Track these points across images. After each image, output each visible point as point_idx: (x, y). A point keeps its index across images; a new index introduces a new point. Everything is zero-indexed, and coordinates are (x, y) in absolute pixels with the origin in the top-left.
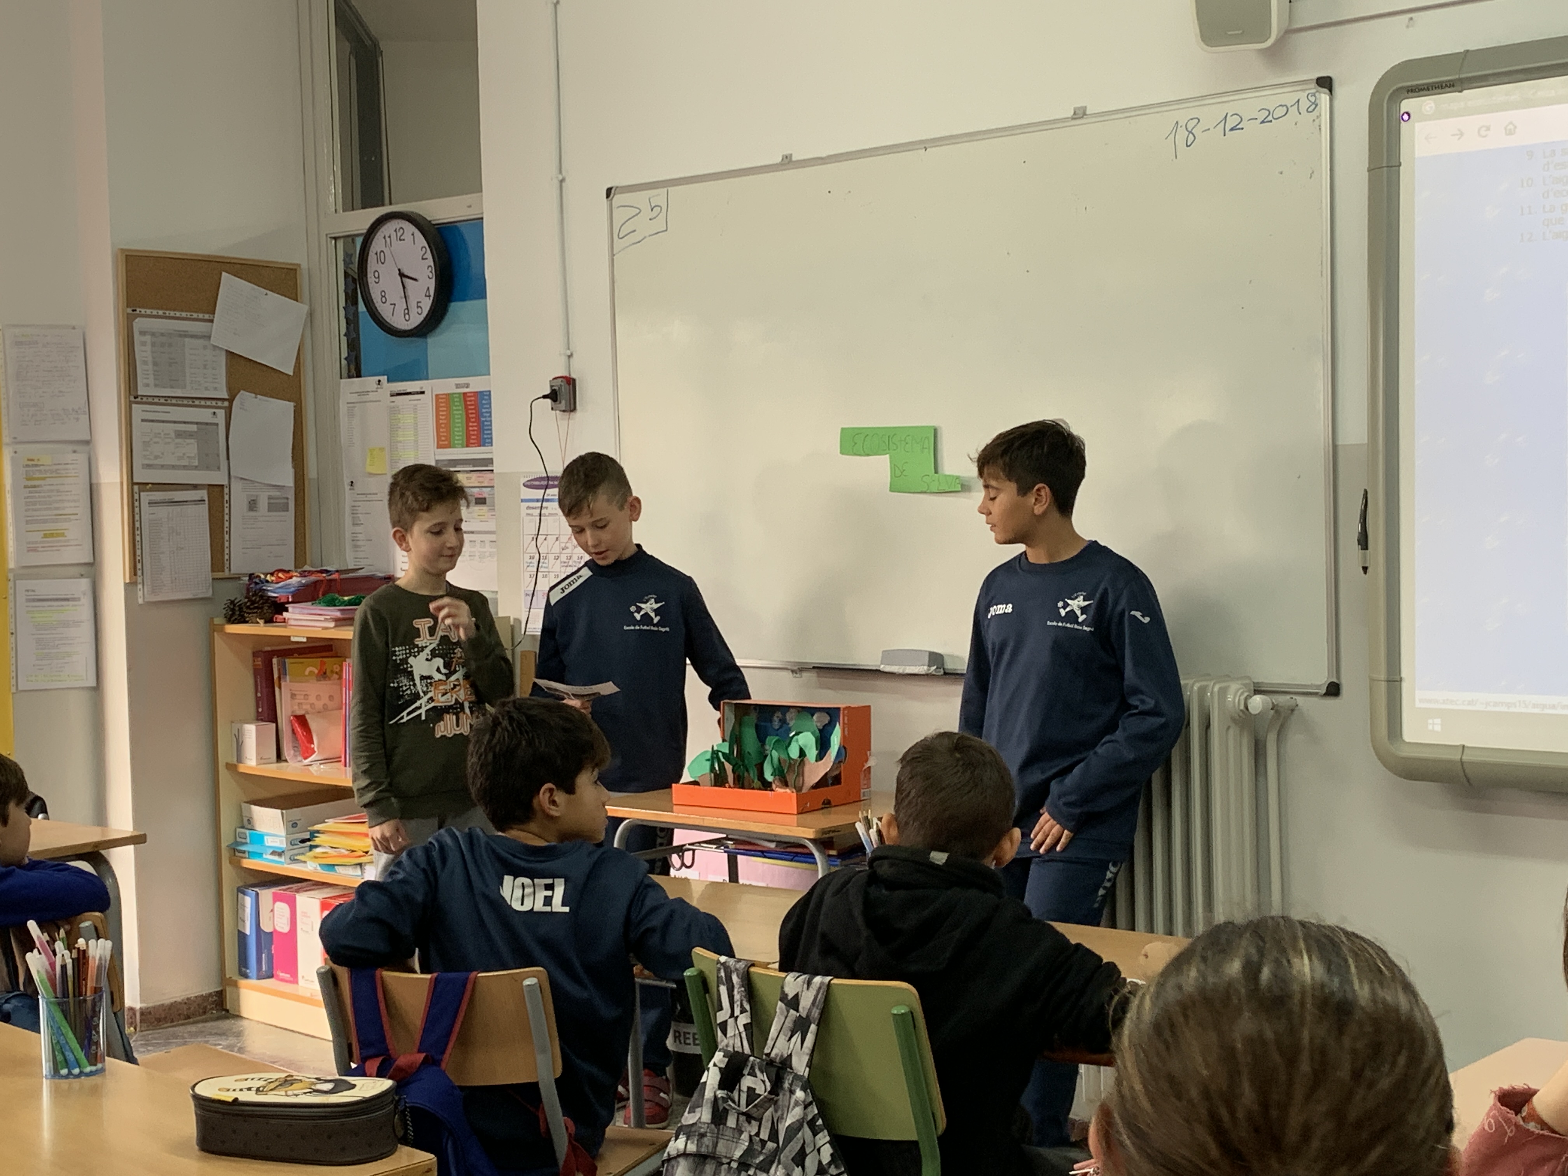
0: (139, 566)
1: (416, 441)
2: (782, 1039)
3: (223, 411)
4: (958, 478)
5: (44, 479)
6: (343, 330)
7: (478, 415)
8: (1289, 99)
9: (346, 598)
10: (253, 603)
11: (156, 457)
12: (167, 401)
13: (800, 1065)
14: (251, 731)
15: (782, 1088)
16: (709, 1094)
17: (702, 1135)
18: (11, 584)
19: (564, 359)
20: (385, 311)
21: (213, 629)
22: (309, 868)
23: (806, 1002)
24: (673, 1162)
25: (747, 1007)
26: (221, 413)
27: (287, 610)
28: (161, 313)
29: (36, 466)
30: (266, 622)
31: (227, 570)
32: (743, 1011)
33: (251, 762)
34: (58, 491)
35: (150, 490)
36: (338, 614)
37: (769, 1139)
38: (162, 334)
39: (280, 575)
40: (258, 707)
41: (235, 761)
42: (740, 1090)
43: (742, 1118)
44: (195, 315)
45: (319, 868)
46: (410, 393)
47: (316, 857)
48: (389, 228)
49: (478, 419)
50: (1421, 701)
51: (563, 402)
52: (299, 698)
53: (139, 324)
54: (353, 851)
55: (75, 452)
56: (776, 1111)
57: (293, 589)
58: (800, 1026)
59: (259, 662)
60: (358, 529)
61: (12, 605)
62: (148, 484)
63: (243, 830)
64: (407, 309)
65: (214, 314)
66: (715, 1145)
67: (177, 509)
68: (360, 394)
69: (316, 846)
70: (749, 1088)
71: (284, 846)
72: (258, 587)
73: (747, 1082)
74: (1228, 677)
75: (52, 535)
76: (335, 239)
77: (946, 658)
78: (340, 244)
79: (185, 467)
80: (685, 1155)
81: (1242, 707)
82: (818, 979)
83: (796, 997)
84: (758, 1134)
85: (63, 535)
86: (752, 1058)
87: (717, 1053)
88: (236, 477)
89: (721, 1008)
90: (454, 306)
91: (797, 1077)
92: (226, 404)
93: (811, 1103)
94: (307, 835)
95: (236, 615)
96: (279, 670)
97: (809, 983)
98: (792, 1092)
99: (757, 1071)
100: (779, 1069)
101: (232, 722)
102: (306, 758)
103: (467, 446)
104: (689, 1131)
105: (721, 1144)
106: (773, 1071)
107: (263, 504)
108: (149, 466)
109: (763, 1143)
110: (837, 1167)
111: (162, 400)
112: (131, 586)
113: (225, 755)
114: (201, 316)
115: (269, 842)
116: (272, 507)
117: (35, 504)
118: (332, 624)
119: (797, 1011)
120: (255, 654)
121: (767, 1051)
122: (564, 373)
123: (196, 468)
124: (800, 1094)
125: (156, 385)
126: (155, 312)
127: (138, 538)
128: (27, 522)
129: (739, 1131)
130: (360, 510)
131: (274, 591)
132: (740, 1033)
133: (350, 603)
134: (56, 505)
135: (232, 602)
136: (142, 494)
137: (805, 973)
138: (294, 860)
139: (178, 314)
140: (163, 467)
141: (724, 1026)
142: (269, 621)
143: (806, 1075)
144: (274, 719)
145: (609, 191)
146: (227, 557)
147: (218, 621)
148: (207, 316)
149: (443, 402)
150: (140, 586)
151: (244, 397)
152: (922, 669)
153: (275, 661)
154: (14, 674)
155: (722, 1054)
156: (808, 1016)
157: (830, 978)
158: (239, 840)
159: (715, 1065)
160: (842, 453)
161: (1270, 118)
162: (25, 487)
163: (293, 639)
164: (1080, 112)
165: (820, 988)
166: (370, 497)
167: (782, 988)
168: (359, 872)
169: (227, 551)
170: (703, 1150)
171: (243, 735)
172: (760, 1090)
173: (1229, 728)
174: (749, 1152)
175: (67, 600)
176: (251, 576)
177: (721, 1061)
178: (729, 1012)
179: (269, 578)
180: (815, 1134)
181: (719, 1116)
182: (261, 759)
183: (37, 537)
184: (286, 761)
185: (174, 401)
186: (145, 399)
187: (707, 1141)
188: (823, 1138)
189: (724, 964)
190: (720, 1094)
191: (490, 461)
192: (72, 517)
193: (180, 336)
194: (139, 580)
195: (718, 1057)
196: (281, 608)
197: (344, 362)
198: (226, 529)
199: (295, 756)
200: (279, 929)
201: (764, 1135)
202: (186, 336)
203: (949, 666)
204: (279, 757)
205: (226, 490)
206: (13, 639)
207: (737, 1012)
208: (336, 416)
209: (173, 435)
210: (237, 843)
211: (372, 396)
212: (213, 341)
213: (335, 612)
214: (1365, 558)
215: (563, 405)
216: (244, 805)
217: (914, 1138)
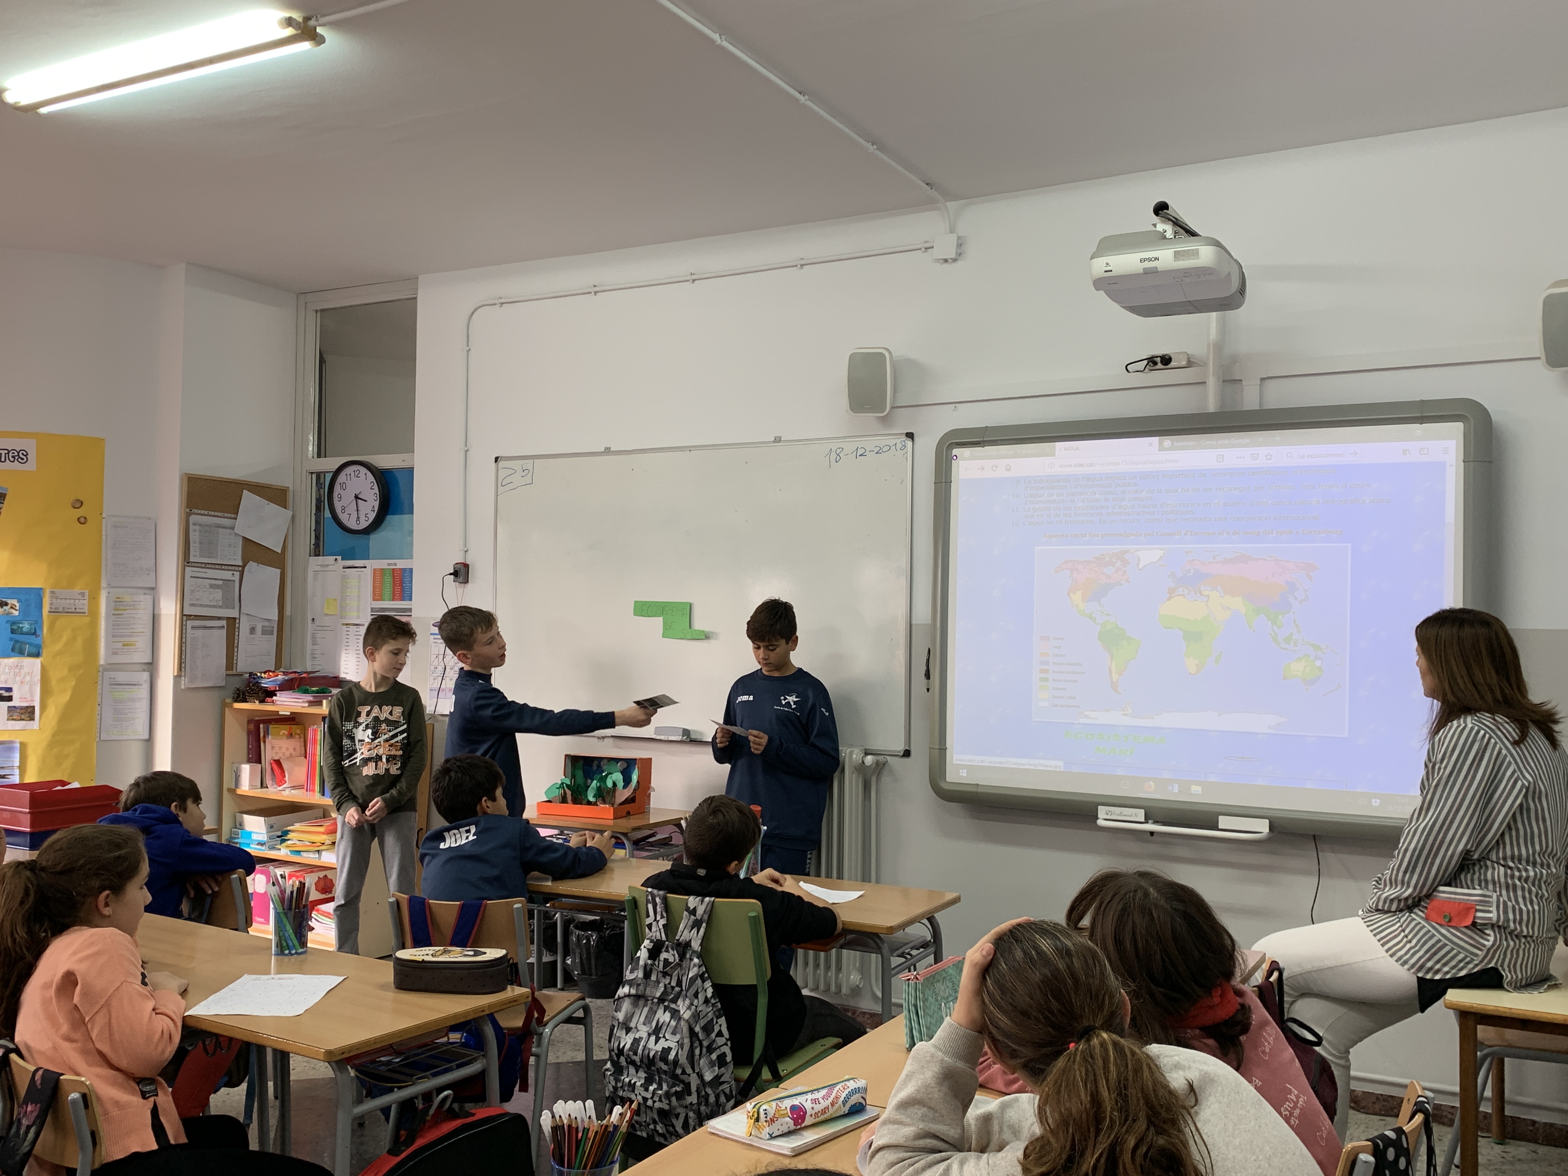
0: (183, 665)
1: (359, 596)
2: (686, 932)
3: (238, 573)
4: (703, 631)
5: (125, 610)
6: (313, 528)
7: (402, 583)
8: (891, 442)
9: (313, 689)
10: (252, 690)
11: (198, 600)
12: (206, 565)
13: (696, 945)
14: (246, 769)
15: (685, 958)
16: (642, 963)
17: (639, 985)
18: (100, 674)
19: (462, 553)
20: (343, 518)
21: (224, 706)
22: (283, 853)
23: (700, 911)
24: (621, 1000)
25: (665, 915)
26: (237, 574)
27: (276, 695)
28: (206, 512)
29: (121, 602)
30: (260, 702)
31: (235, 670)
32: (662, 917)
33: (246, 787)
34: (134, 618)
35: (193, 619)
36: (311, 699)
37: (677, 985)
38: (206, 526)
39: (271, 674)
40: (249, 754)
41: (233, 787)
42: (659, 960)
43: (660, 975)
44: (226, 515)
45: (289, 853)
46: (356, 567)
47: (287, 847)
48: (350, 470)
49: (401, 584)
50: (956, 760)
51: (461, 578)
52: (276, 750)
53: (193, 518)
54: (313, 843)
55: (145, 594)
56: (681, 970)
57: (279, 683)
58: (697, 924)
59: (252, 726)
60: (316, 647)
61: (99, 687)
62: (191, 616)
63: (236, 830)
64: (358, 518)
65: (237, 513)
66: (645, 990)
67: (208, 631)
68: (322, 566)
69: (288, 840)
70: (665, 959)
71: (265, 839)
72: (255, 681)
73: (664, 955)
74: (851, 746)
75: (127, 645)
76: (312, 473)
77: (691, 733)
78: (314, 476)
79: (214, 606)
80: (629, 996)
81: (860, 762)
82: (707, 899)
83: (695, 909)
84: (670, 983)
85: (134, 645)
86: (667, 943)
87: (646, 941)
88: (244, 614)
89: (648, 916)
90: (390, 519)
91: (694, 952)
92: (240, 569)
93: (701, 965)
94: (279, 833)
95: (241, 696)
96: (264, 732)
97: (702, 901)
98: (691, 960)
99: (670, 949)
100: (684, 947)
101: (233, 763)
102: (280, 786)
103: (393, 600)
104: (631, 983)
105: (648, 989)
106: (681, 949)
107: (259, 630)
108: (192, 605)
109: (673, 988)
110: (715, 999)
111: (203, 565)
112: (177, 678)
113: (228, 783)
114: (229, 515)
115: (255, 837)
116: (264, 632)
117: (118, 625)
118: (307, 705)
119: (695, 916)
120: (249, 722)
121: (677, 938)
122: (463, 561)
123: (220, 607)
124: (696, 960)
125: (200, 556)
126: (203, 512)
127: (184, 649)
128: (113, 636)
129: (658, 982)
130: (318, 636)
131: (267, 683)
132: (660, 930)
133: (317, 692)
134: (131, 626)
135: (238, 689)
136: (188, 622)
137: (699, 896)
138: (273, 848)
139: (216, 514)
140: (201, 605)
141: (650, 926)
142: (262, 701)
143: (699, 950)
144: (259, 761)
145: (497, 459)
146: (235, 662)
147: (228, 700)
148: (233, 516)
149: (379, 574)
150: (183, 678)
151: (252, 565)
152: (679, 738)
153: (261, 726)
154: (98, 730)
155: (649, 941)
156: (701, 919)
157: (713, 898)
158: (233, 835)
159: (645, 947)
160: (634, 615)
161: (881, 451)
162: (114, 615)
163: (280, 713)
164: (778, 439)
165: (708, 904)
166: (324, 628)
167: (687, 904)
168: (317, 856)
169: (235, 658)
170: (640, 993)
171: (240, 771)
172: (671, 960)
173: (853, 773)
174: (665, 993)
175: (134, 685)
176: (251, 674)
177: (648, 945)
178: (654, 918)
179: (263, 675)
180: (703, 982)
181: (647, 974)
182: (252, 786)
183: (120, 645)
184: (267, 787)
185: (210, 566)
186: (193, 564)
187: (641, 988)
188: (708, 984)
189: (651, 892)
190: (649, 962)
191: (410, 610)
192: (141, 634)
193: (217, 527)
194: (183, 674)
195: (646, 943)
196: (271, 694)
197: (312, 547)
198: (236, 645)
199: (273, 785)
200: (258, 891)
201: (674, 984)
202: (219, 527)
203: (693, 736)
204: (263, 785)
205: (237, 621)
206: (99, 708)
207: (658, 918)
208: (305, 580)
209: (208, 586)
210: (231, 837)
211: (330, 568)
212: (236, 531)
213: (310, 698)
214: (928, 684)
215: (461, 579)
216: (237, 814)
217: (755, 983)
